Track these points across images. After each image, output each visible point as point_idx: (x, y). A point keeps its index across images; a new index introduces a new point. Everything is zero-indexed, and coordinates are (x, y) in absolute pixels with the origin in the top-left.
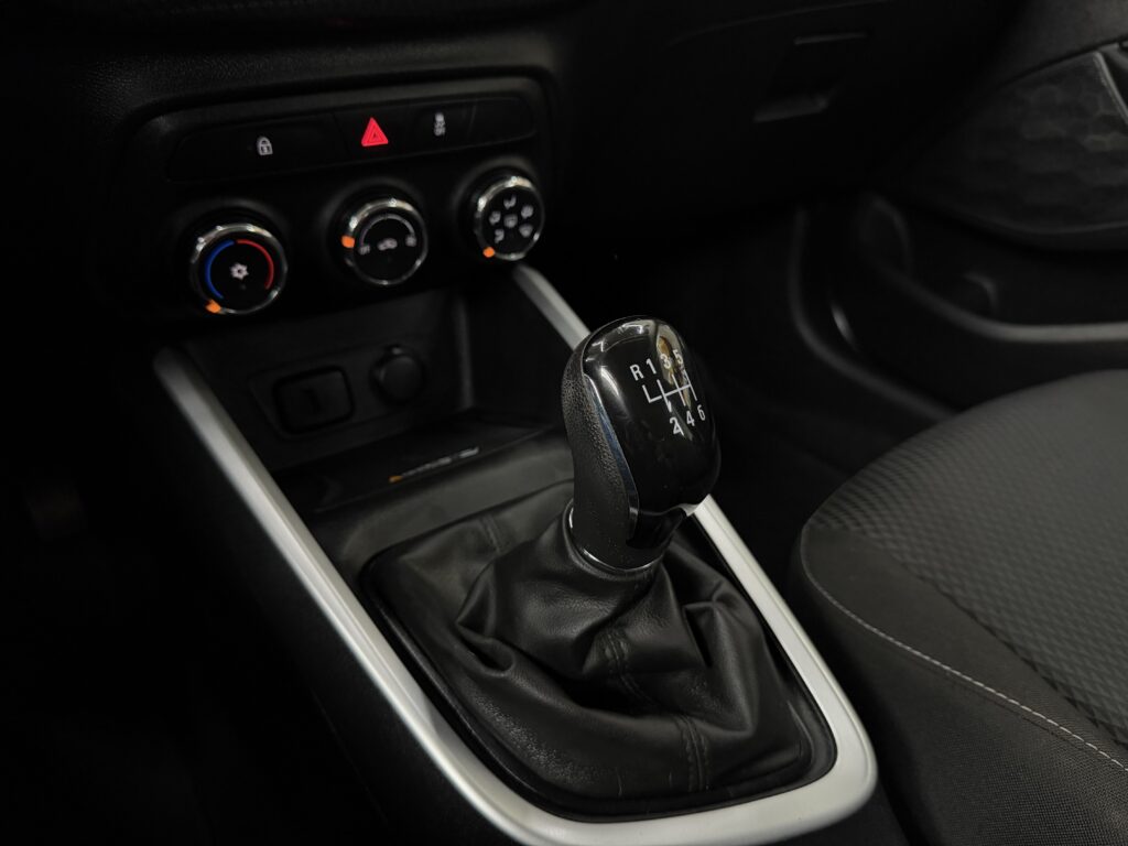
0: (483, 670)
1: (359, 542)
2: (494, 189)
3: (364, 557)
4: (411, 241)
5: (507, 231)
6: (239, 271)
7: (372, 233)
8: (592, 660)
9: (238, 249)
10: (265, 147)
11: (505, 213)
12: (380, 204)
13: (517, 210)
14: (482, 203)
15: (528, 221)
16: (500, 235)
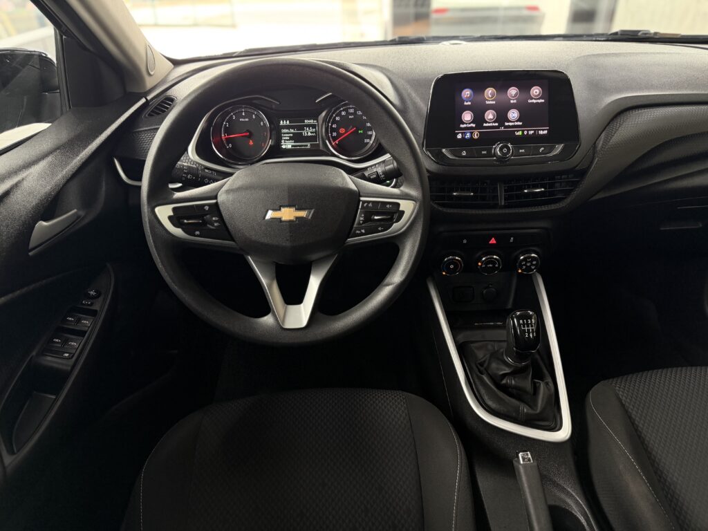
0: (478, 373)
1: (461, 338)
2: (526, 255)
3: (461, 341)
4: (497, 266)
5: (527, 266)
6: (452, 267)
7: (487, 262)
8: (504, 382)
9: (453, 262)
10: (465, 241)
11: (527, 262)
12: (491, 256)
13: (531, 262)
14: (522, 258)
15: (534, 265)
16: (524, 267)
